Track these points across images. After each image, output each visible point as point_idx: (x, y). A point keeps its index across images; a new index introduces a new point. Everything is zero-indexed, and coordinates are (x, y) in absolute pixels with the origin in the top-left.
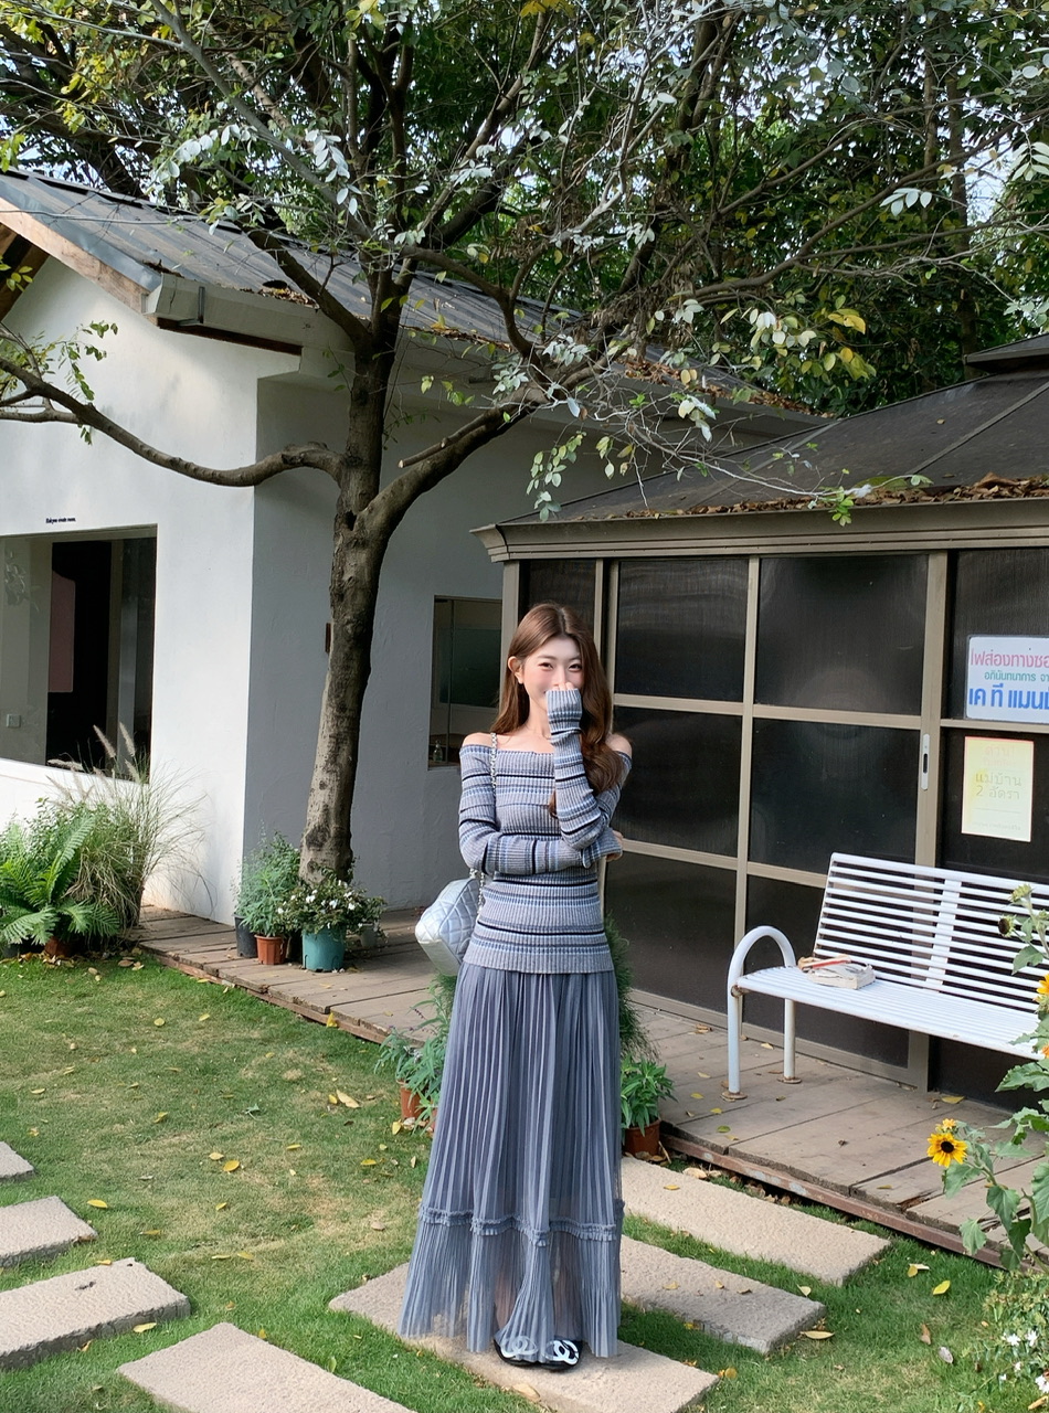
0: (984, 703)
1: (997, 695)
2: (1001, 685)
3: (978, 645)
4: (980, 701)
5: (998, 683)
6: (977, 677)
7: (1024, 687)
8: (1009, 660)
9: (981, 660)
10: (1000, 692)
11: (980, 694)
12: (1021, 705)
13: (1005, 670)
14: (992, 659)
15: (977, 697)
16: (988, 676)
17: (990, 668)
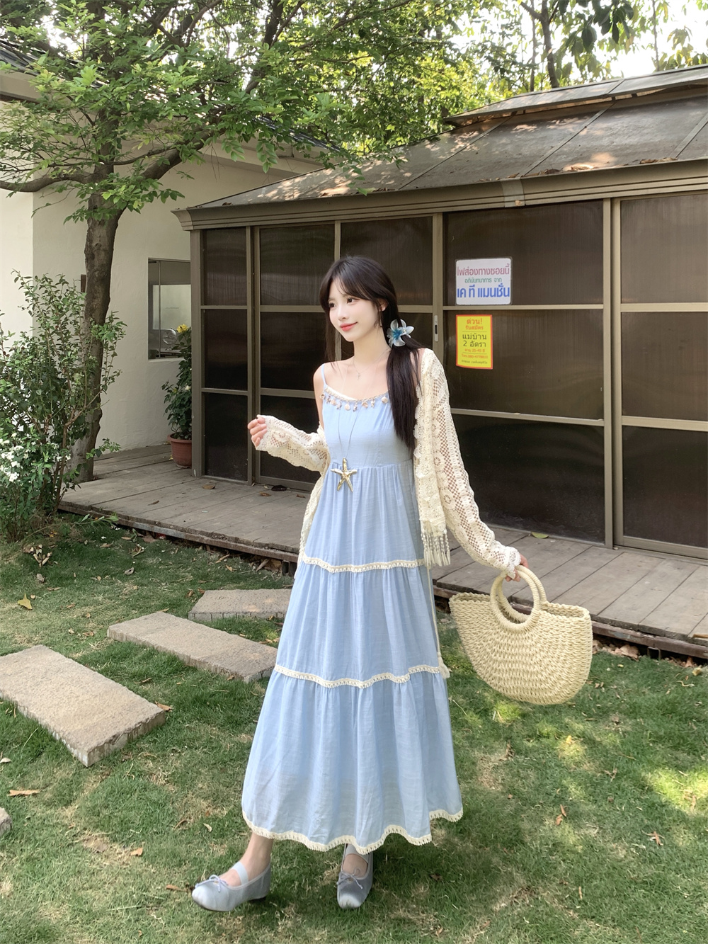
0: (465, 296)
1: (472, 291)
2: (474, 286)
3: (461, 264)
4: (463, 295)
5: (472, 284)
6: (461, 282)
7: (486, 286)
8: (478, 272)
9: (462, 273)
10: (473, 289)
11: (463, 291)
12: (484, 296)
13: (475, 277)
14: (468, 272)
15: (462, 293)
16: (467, 281)
17: (468, 277)
